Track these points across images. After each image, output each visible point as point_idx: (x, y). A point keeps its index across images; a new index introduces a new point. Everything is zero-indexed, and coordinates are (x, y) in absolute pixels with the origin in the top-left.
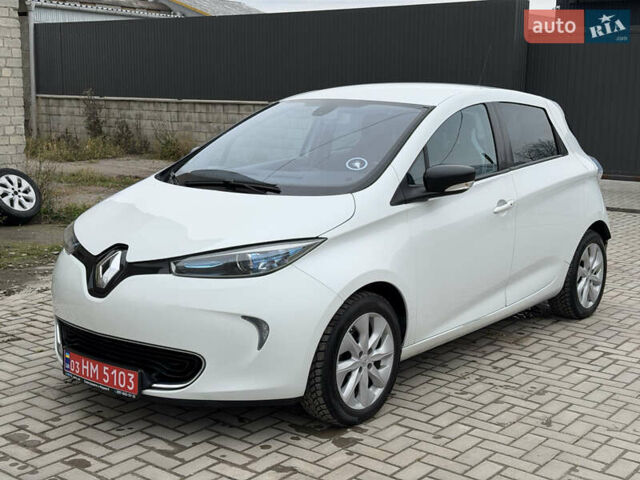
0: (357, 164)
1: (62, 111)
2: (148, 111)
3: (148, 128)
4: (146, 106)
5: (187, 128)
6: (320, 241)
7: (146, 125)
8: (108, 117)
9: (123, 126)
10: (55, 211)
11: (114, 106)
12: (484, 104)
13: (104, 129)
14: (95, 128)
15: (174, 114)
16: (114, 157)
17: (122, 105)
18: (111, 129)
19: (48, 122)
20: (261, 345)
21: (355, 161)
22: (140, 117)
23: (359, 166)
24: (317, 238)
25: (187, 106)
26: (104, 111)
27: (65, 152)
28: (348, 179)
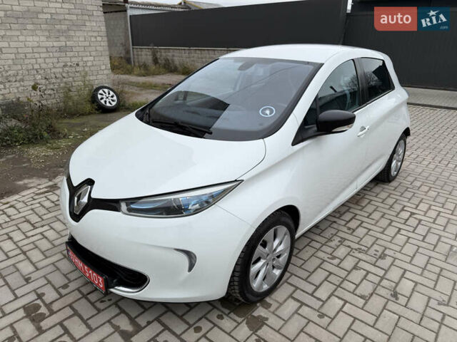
0: (268, 112)
1: (143, 53)
2: (176, 53)
3: (177, 61)
4: (175, 51)
5: (193, 61)
6: (237, 183)
7: (176, 59)
8: (161, 56)
9: (167, 60)
10: (127, 105)
11: (163, 51)
12: (353, 60)
13: (160, 61)
14: (156, 61)
15: (187, 54)
16: (163, 74)
17: (167, 51)
18: (161, 61)
19: (138, 58)
20: (190, 269)
21: (265, 109)
22: (173, 56)
23: (269, 114)
24: (236, 181)
25: (192, 51)
26: (159, 53)
27: (143, 72)
28: (261, 125)
